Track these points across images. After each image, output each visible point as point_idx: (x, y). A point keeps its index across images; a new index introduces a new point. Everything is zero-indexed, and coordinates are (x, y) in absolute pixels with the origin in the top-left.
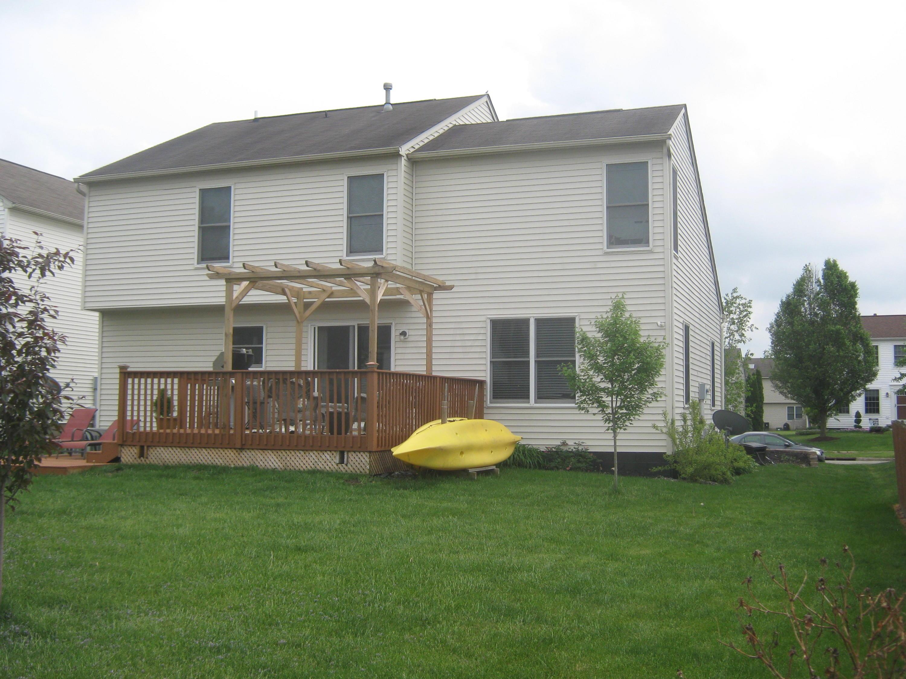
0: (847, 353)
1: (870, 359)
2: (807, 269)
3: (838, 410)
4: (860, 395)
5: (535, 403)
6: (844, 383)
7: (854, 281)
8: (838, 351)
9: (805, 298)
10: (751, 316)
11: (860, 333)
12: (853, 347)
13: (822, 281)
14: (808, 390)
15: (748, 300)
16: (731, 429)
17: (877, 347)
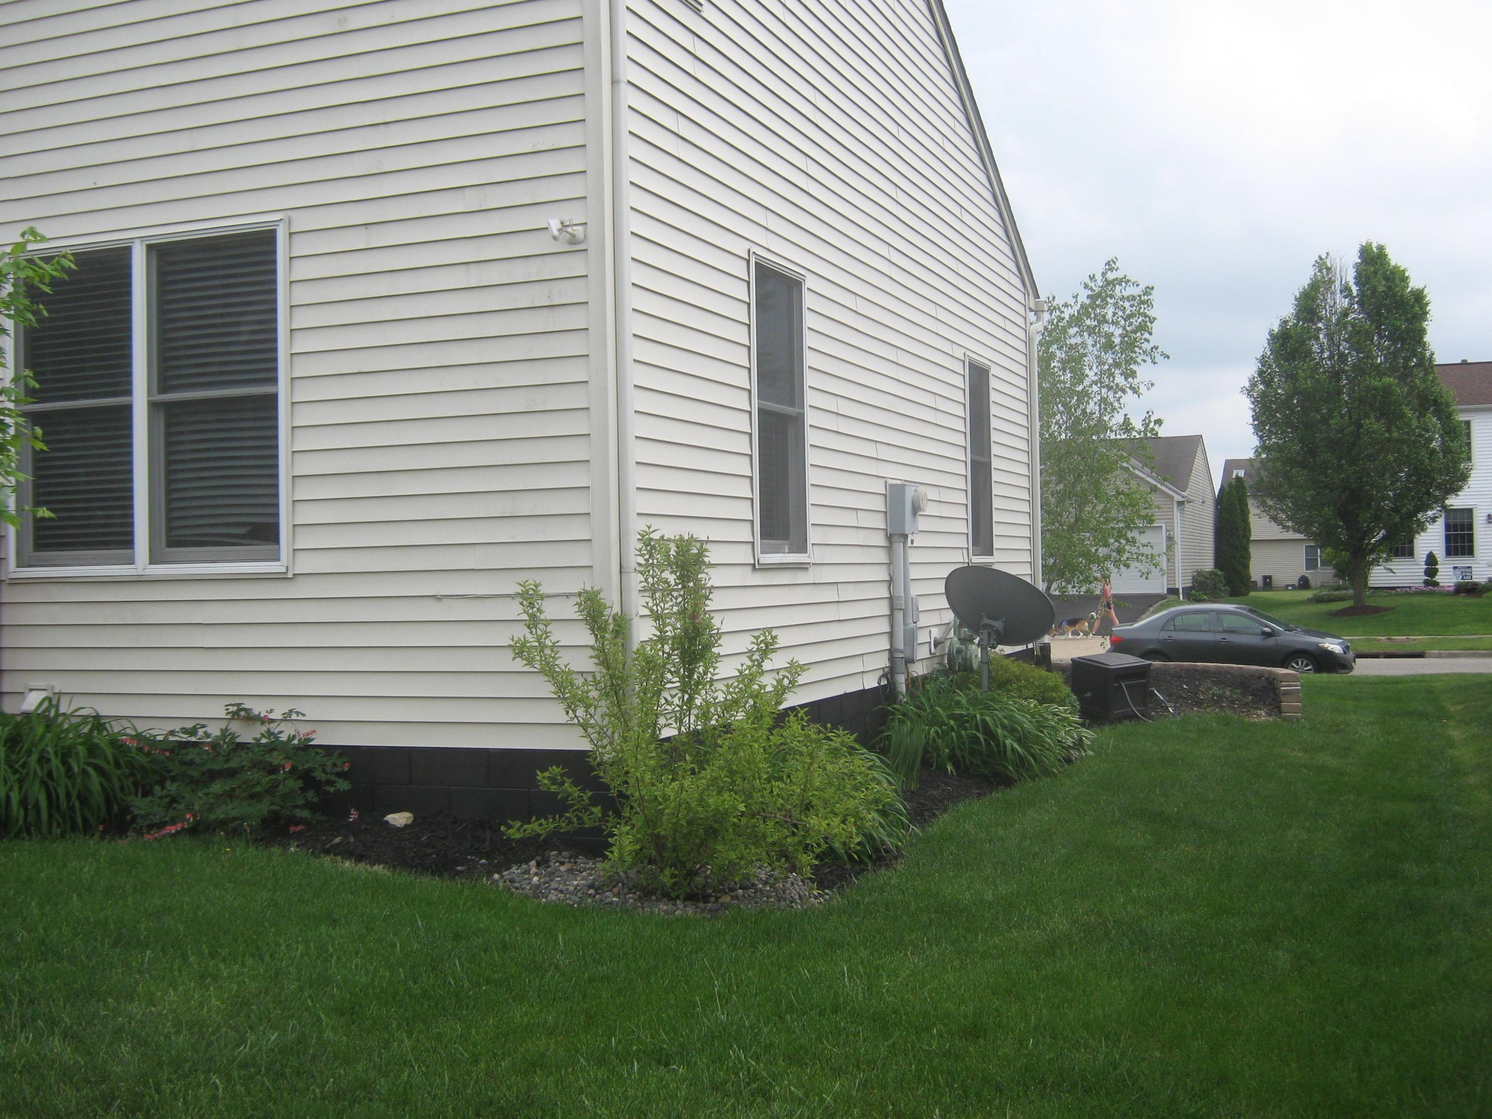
0: (1408, 433)
1: (1454, 445)
2: (1322, 264)
3: (1391, 550)
4: (1434, 520)
5: (152, 562)
6: (1399, 497)
7: (1421, 287)
8: (1389, 430)
9: (1320, 325)
10: (1155, 327)
11: (1433, 393)
12: (1419, 421)
13: (1355, 290)
14: (1327, 511)
15: (1142, 287)
16: (998, 625)
17: (1468, 423)
